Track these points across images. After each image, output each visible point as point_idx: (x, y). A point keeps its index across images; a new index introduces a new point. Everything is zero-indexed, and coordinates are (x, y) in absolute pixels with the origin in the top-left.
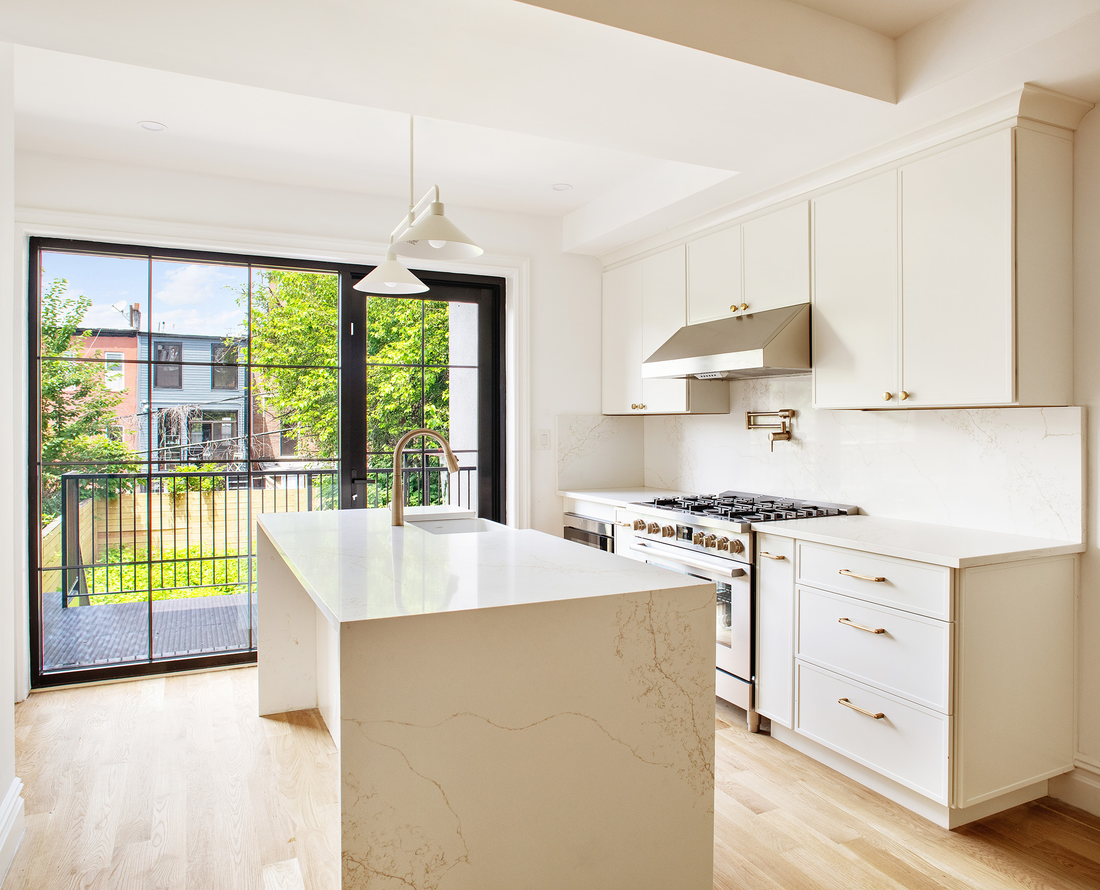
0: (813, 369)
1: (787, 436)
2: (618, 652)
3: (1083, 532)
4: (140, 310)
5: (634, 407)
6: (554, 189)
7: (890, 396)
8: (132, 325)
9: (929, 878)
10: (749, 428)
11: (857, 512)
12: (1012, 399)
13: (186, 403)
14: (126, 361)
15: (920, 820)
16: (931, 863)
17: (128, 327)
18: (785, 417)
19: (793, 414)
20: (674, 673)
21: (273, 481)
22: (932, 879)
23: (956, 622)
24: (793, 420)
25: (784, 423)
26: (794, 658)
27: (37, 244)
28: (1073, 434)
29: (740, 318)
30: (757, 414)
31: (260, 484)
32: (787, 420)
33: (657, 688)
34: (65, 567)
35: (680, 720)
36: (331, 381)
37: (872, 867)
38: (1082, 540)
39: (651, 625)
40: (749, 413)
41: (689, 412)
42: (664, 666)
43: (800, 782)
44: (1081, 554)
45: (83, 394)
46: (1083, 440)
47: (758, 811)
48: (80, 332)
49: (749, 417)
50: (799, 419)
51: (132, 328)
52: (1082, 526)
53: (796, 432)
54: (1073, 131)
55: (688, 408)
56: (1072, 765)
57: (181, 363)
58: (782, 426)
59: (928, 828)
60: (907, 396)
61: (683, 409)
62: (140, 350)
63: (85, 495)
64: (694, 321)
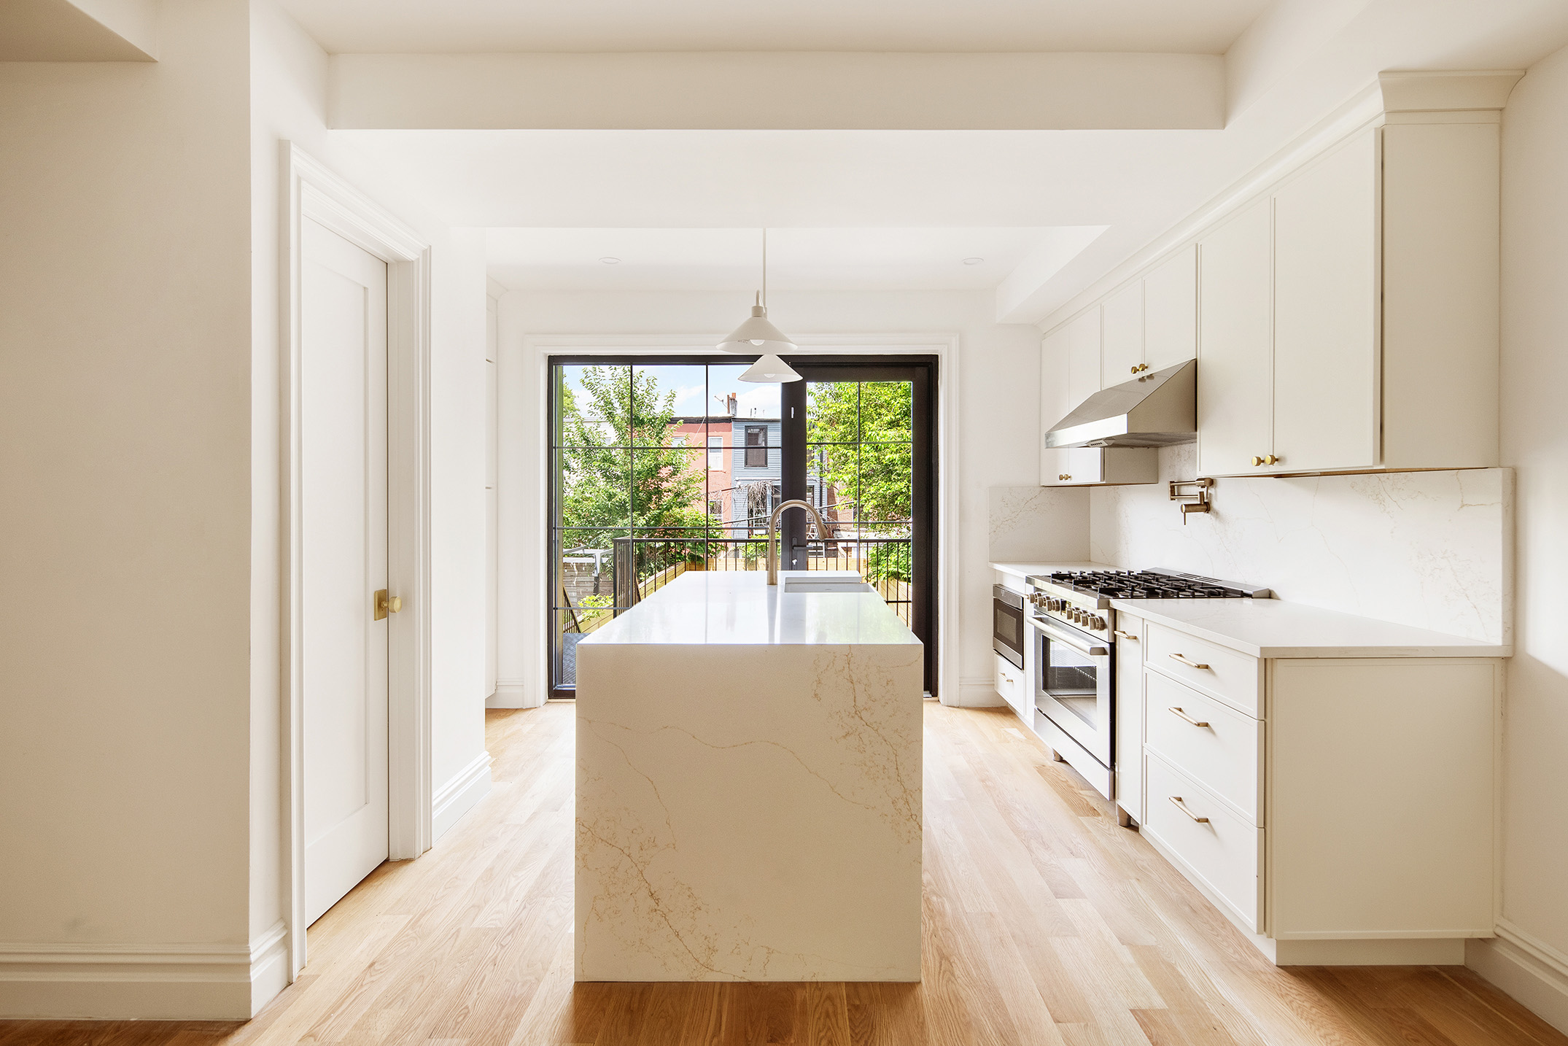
0: (1198, 433)
1: (1205, 507)
2: (816, 695)
3: (1505, 631)
4: (736, 399)
5: (1061, 478)
6: (965, 263)
7: (1260, 461)
8: (729, 412)
9: (1201, 1000)
10: (1172, 499)
11: (1269, 595)
12: (1374, 460)
13: (760, 480)
14: (724, 448)
15: (1247, 947)
16: (1219, 989)
17: (726, 415)
18: (1203, 487)
19: (1212, 482)
20: (875, 722)
21: (845, 553)
22: (1204, 1003)
23: (1268, 721)
24: (1211, 491)
25: (1201, 493)
26: (1143, 747)
27: (555, 362)
28: (1492, 504)
29: (1142, 380)
30: (1182, 483)
31: (834, 554)
32: (1204, 490)
33: (857, 733)
34: (615, 608)
35: (882, 767)
36: (871, 454)
37: (1142, 974)
38: (1503, 641)
39: (850, 676)
40: (1171, 482)
41: (1104, 482)
42: (864, 714)
43: (1133, 881)
44: (1506, 660)
45: (674, 474)
46: (1505, 511)
47: (1058, 895)
48: (674, 421)
49: (1172, 488)
50: (1218, 490)
51: (729, 415)
52: (1504, 623)
53: (1215, 505)
54: (1501, 110)
55: (1103, 476)
56: (1491, 930)
57: (767, 448)
58: (1199, 497)
59: (1250, 957)
60: (1274, 460)
61: (1097, 480)
62: (737, 436)
63: (680, 558)
64: (1108, 385)
